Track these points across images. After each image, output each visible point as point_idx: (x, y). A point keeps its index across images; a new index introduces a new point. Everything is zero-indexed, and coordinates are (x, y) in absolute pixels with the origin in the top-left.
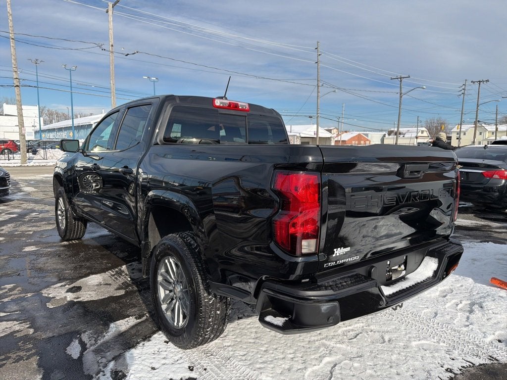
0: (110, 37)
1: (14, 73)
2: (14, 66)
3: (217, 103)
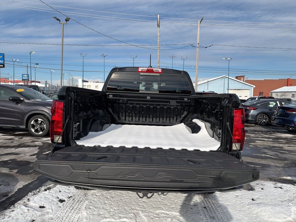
0: (198, 39)
1: (158, 64)
2: (158, 61)
3: (140, 70)
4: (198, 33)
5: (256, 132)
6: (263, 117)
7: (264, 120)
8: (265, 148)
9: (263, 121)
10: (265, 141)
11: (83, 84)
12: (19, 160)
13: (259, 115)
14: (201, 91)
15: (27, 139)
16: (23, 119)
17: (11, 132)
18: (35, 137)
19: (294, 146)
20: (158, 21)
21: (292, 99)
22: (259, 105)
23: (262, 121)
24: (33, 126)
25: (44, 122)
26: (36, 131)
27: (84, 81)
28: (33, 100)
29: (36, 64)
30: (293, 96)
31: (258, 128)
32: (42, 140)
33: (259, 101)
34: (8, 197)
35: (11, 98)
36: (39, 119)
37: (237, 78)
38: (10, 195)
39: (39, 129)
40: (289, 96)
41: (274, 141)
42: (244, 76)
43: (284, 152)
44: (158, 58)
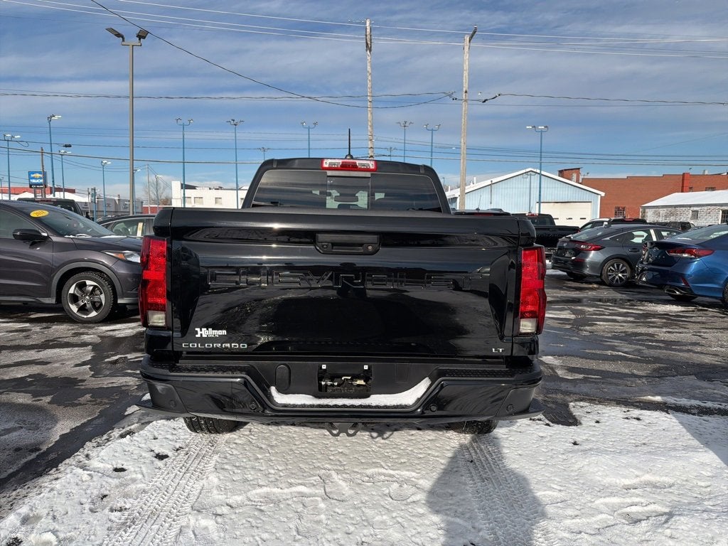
0: (464, 81)
1: (369, 142)
2: (369, 134)
3: (326, 164)
4: (466, 66)
5: (599, 303)
6: (618, 266)
7: (620, 275)
8: (615, 338)
9: (617, 277)
10: (618, 322)
11: (184, 194)
12: (50, 375)
13: (610, 263)
14: (471, 209)
15: (61, 330)
16: (49, 283)
17: (19, 315)
18: (80, 325)
19: (680, 330)
20: (366, 36)
21: (692, 222)
22: (608, 238)
23: (614, 278)
24: (75, 299)
25: (99, 289)
26: (83, 309)
27: (185, 187)
28: (71, 236)
29: (66, 146)
30: (695, 215)
31: (606, 293)
32: (99, 331)
33: (608, 230)
34: (41, 451)
35: (18, 234)
36: (88, 282)
37: (561, 173)
38: (44, 448)
39: (89, 306)
40: (686, 217)
41: (638, 322)
42: (579, 169)
43: (657, 344)
44: (369, 128)
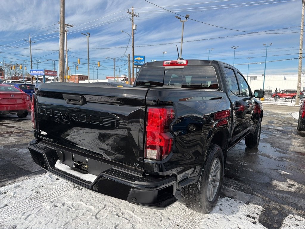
3: (165, 63)
44: (300, 43)
